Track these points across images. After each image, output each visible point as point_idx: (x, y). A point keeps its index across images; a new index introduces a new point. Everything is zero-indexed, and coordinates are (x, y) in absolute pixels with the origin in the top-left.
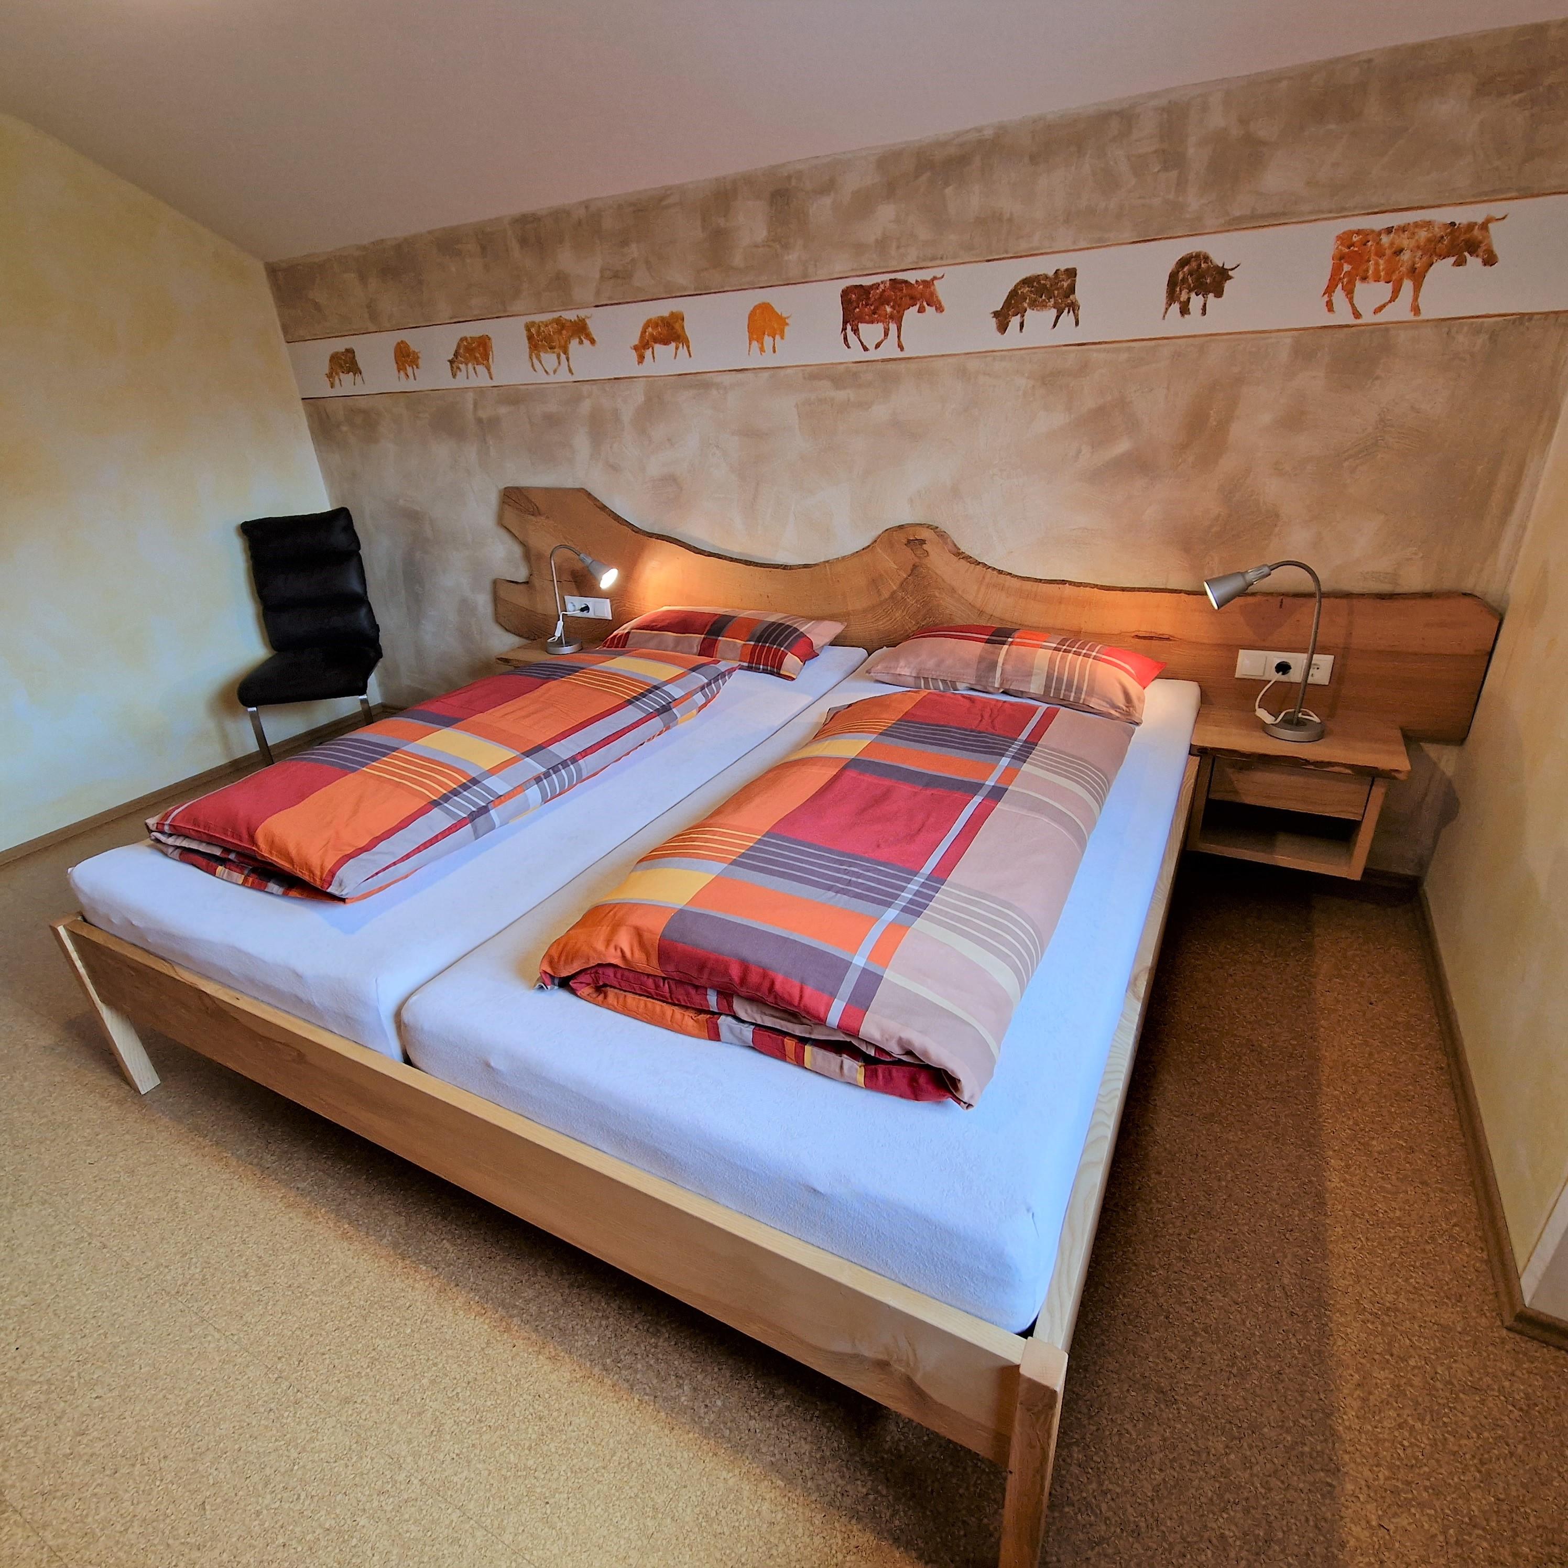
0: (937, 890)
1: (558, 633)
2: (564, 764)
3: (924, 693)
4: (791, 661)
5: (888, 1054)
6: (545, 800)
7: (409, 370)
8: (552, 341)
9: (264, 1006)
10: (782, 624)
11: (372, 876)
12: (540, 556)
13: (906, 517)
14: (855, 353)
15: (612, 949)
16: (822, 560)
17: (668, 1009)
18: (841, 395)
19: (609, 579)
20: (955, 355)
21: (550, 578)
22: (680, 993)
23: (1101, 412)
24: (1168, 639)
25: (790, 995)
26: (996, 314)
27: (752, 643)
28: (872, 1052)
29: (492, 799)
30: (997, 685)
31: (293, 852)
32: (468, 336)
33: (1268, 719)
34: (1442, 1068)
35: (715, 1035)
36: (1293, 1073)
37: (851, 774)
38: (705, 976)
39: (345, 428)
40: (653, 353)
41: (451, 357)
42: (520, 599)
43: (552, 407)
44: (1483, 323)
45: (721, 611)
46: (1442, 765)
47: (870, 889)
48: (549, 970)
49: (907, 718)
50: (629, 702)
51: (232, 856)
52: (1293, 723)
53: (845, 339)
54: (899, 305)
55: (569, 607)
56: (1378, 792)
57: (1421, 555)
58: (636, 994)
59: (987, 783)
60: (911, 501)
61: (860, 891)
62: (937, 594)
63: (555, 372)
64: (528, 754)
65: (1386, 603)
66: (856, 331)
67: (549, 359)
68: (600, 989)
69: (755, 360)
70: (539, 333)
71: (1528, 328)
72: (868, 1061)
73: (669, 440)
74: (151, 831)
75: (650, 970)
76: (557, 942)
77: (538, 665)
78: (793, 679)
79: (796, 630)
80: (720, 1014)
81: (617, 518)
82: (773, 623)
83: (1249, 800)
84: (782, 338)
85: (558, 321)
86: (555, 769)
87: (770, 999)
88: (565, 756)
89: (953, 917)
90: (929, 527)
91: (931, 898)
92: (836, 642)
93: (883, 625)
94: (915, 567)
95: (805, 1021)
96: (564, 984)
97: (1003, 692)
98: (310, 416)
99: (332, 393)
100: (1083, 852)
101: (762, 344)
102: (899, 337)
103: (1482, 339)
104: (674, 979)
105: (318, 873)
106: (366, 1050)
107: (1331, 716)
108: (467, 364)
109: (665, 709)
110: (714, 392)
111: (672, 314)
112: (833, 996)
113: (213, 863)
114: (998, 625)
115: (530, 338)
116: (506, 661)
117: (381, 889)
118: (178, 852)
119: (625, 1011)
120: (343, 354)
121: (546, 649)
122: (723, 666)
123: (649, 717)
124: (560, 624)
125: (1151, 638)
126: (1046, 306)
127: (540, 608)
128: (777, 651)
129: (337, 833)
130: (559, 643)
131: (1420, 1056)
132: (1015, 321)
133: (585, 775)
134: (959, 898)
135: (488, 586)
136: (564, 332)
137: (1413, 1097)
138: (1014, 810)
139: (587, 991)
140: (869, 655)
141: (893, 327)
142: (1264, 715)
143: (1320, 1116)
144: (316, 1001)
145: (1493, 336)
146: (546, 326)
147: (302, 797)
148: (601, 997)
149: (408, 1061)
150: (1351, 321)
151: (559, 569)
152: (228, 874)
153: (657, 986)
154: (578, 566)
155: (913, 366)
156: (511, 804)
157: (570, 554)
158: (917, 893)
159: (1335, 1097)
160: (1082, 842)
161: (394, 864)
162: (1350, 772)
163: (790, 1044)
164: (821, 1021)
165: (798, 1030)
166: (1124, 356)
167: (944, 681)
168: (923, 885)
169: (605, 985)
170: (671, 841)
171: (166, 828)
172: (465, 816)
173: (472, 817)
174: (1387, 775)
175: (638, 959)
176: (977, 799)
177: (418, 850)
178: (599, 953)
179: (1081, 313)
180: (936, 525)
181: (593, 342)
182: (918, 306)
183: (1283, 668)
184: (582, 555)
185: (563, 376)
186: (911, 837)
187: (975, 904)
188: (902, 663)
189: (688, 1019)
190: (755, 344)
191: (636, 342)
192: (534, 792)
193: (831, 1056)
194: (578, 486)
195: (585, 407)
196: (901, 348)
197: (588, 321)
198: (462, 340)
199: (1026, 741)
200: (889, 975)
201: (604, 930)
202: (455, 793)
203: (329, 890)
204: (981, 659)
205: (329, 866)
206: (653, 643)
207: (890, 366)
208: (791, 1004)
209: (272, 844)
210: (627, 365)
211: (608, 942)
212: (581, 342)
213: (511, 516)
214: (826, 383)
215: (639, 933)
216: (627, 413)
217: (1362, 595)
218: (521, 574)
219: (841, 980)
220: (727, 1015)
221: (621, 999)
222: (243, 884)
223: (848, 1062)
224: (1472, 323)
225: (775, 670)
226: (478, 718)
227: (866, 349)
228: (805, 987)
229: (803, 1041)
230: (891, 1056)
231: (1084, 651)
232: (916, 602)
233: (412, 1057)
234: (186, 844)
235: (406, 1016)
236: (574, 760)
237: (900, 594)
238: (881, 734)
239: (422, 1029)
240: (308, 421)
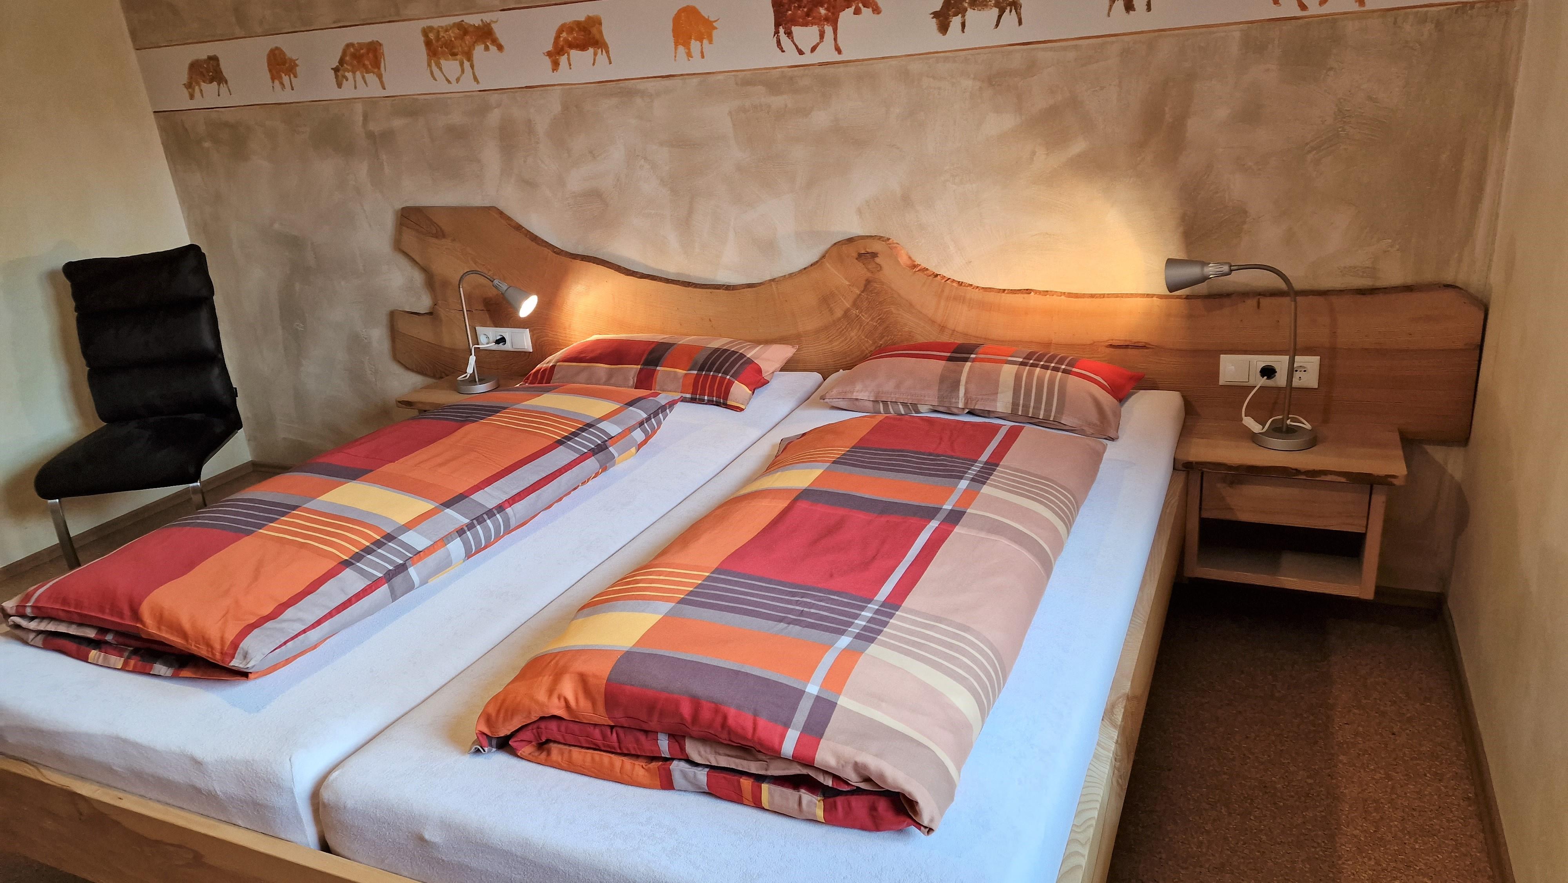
0: (891, 616)
1: (470, 370)
2: (490, 513)
3: (880, 418)
4: (739, 390)
5: (846, 782)
6: (469, 555)
7: (286, 79)
8: (453, 47)
9: (151, 803)
10: (726, 350)
11: (280, 646)
12: (445, 284)
13: (854, 227)
14: (791, 57)
15: (555, 700)
16: (768, 278)
17: (617, 760)
18: (778, 101)
19: (528, 306)
20: (896, 57)
21: (459, 307)
22: (629, 743)
23: (1052, 114)
24: (1144, 347)
25: (743, 728)
26: (936, 15)
27: (695, 372)
28: (829, 782)
29: (410, 555)
30: (961, 405)
31: (187, 625)
32: (355, 42)
33: (1256, 428)
34: (1469, 798)
35: (667, 784)
36: (1310, 814)
37: (802, 505)
38: (655, 718)
39: (207, 144)
40: (569, 59)
41: (335, 64)
42: (422, 332)
43: (456, 118)
44: (1427, 12)
45: (659, 338)
46: (1450, 469)
47: (823, 618)
48: (486, 730)
49: (861, 445)
50: (560, 443)
51: (109, 637)
52: (1281, 430)
53: (779, 43)
54: (834, 7)
55: (482, 339)
56: (1379, 501)
57: (1397, 246)
58: (582, 747)
59: (945, 507)
60: (860, 211)
61: (813, 621)
62: (894, 311)
63: (458, 80)
64: (448, 504)
65: (1368, 298)
66: (789, 34)
67: (450, 66)
68: (542, 745)
69: (681, 65)
70: (438, 38)
71: (1471, 17)
72: (827, 793)
73: (591, 152)
74: (7, 616)
75: (597, 719)
76: (495, 697)
77: (452, 407)
78: (742, 410)
79: (742, 356)
80: (672, 759)
81: (535, 238)
82: (717, 350)
83: (1245, 517)
84: (711, 42)
85: (460, 25)
86: (480, 520)
87: (724, 735)
88: (491, 504)
89: (908, 642)
90: (880, 238)
91: (885, 624)
92: (789, 366)
93: (838, 345)
94: (868, 282)
95: (760, 756)
96: (504, 744)
97: (969, 413)
98: (162, 130)
99: (192, 105)
100: (1048, 576)
101: (689, 49)
102: (835, 39)
103: (1429, 27)
104: (622, 727)
105: (217, 646)
106: (277, 841)
107: (1325, 421)
108: (354, 73)
109: (600, 449)
110: (638, 101)
111: (589, 18)
112: (787, 725)
113: (84, 648)
114: (960, 341)
115: (428, 43)
116: (409, 404)
117: (288, 661)
118: (40, 637)
119: (571, 767)
120: (205, 61)
121: (456, 388)
122: (663, 399)
123: (583, 458)
124: (472, 359)
125: (1127, 347)
126: (986, 6)
127: (447, 341)
128: (723, 379)
129: (237, 602)
130: (472, 381)
131: (1446, 787)
132: (956, 21)
133: (513, 525)
134: (914, 623)
135: (384, 319)
136: (467, 38)
137: (1439, 832)
138: (973, 533)
139: (527, 750)
140: (824, 381)
141: (829, 29)
142: (1249, 422)
143: (1340, 858)
144: (218, 788)
145: (1439, 25)
146: (447, 30)
147: (190, 565)
148: (543, 756)
149: (325, 847)
150: (1299, 13)
151: (469, 298)
152: (105, 659)
153: (604, 737)
154: (492, 293)
155: (852, 69)
156: (431, 561)
157: (482, 280)
158: (871, 620)
159: (1355, 836)
160: (1047, 566)
161: (304, 631)
162: (1343, 480)
163: (746, 784)
164: (776, 755)
165: (753, 767)
166: (1071, 55)
167: (904, 404)
168: (877, 612)
169: (548, 741)
170: (613, 585)
171: (28, 611)
172: (380, 575)
173: (389, 576)
174: (1384, 481)
175: (584, 707)
176: (934, 524)
177: (330, 615)
178: (542, 705)
179: (1023, 11)
180: (887, 236)
181: (500, 48)
182: (853, 7)
183: (1268, 372)
184: (496, 282)
185: (467, 84)
186: (865, 565)
187: (931, 628)
188: (859, 386)
189: (639, 769)
190: (681, 49)
191: (550, 47)
192: (456, 547)
193: (789, 792)
194: (487, 204)
195: (494, 117)
196: (839, 51)
197: (493, 25)
198: (348, 46)
199: (986, 463)
200: (843, 701)
201: (546, 680)
202: (368, 551)
203: (232, 664)
204: (942, 379)
205: (230, 637)
206: (583, 376)
207: (830, 70)
208: (745, 738)
209: (161, 619)
210: (542, 74)
211: (550, 692)
212: (487, 48)
213: (409, 238)
214: (761, 89)
215: (583, 680)
216: (542, 125)
217: (1341, 292)
218: (424, 303)
219: (794, 709)
220: (680, 760)
221: (566, 755)
222: (123, 669)
223: (807, 797)
224: (1417, 12)
225: (721, 400)
226: (389, 468)
227: (801, 52)
228: (758, 718)
229: (760, 779)
230: (848, 784)
231: (1053, 365)
232: (872, 319)
233: (331, 843)
234: (52, 627)
235: (326, 795)
236: (501, 508)
237: (855, 312)
238: (834, 462)
239: (345, 807)
240: (161, 137)
